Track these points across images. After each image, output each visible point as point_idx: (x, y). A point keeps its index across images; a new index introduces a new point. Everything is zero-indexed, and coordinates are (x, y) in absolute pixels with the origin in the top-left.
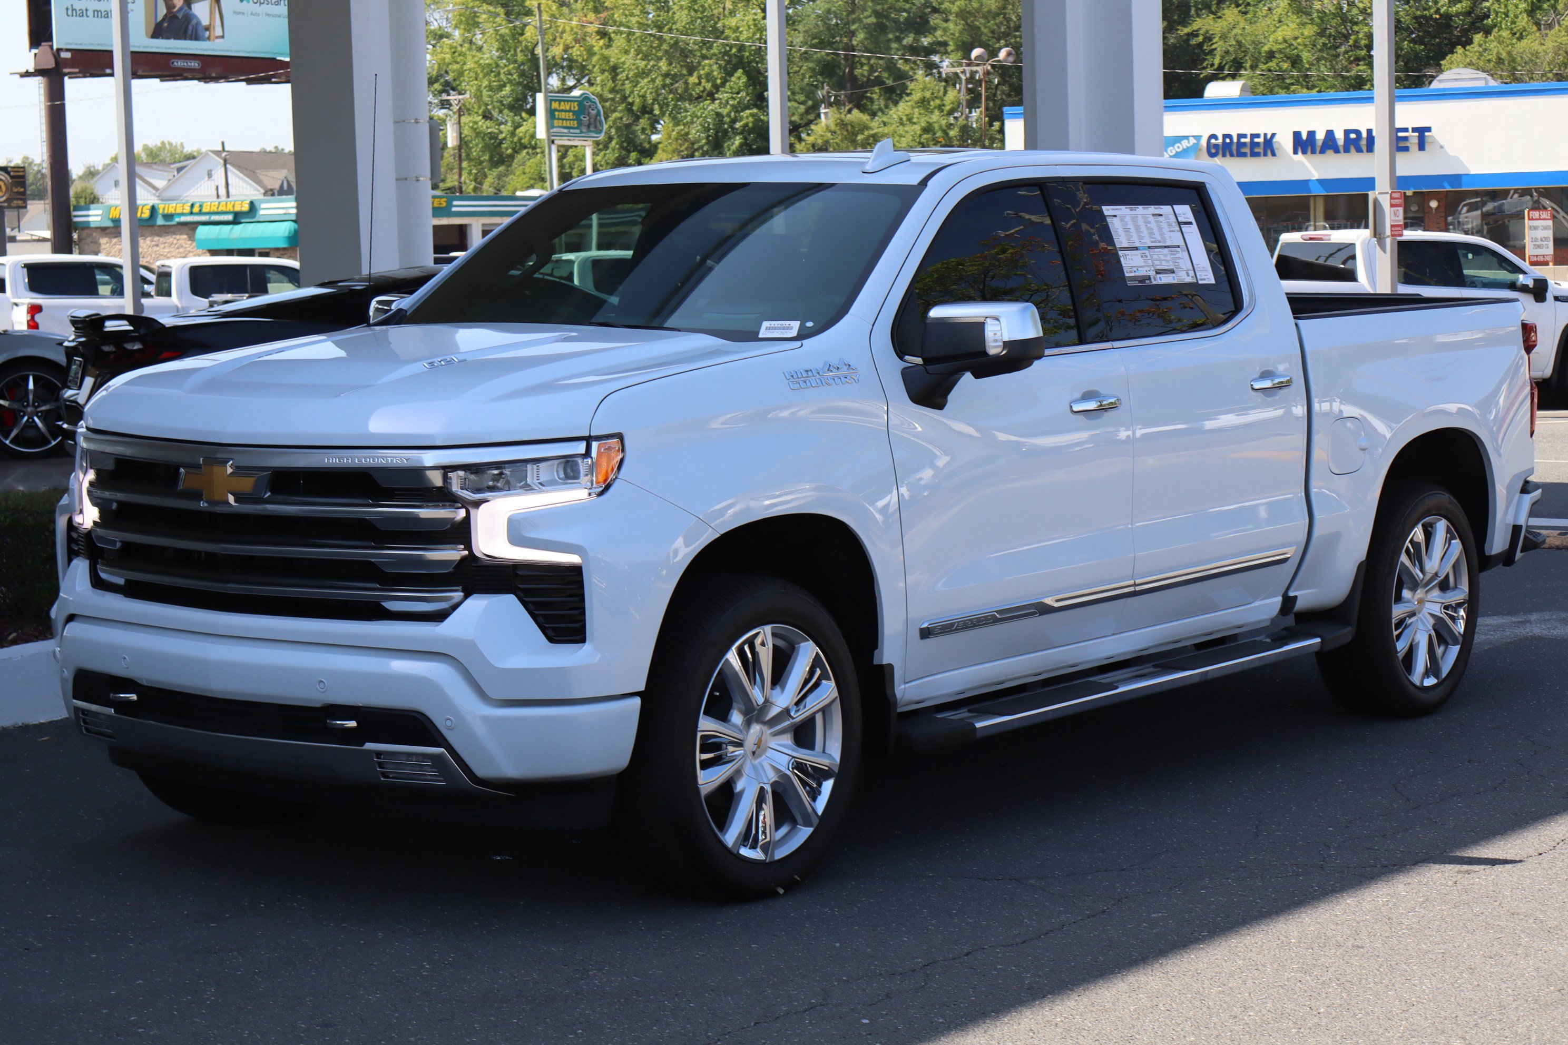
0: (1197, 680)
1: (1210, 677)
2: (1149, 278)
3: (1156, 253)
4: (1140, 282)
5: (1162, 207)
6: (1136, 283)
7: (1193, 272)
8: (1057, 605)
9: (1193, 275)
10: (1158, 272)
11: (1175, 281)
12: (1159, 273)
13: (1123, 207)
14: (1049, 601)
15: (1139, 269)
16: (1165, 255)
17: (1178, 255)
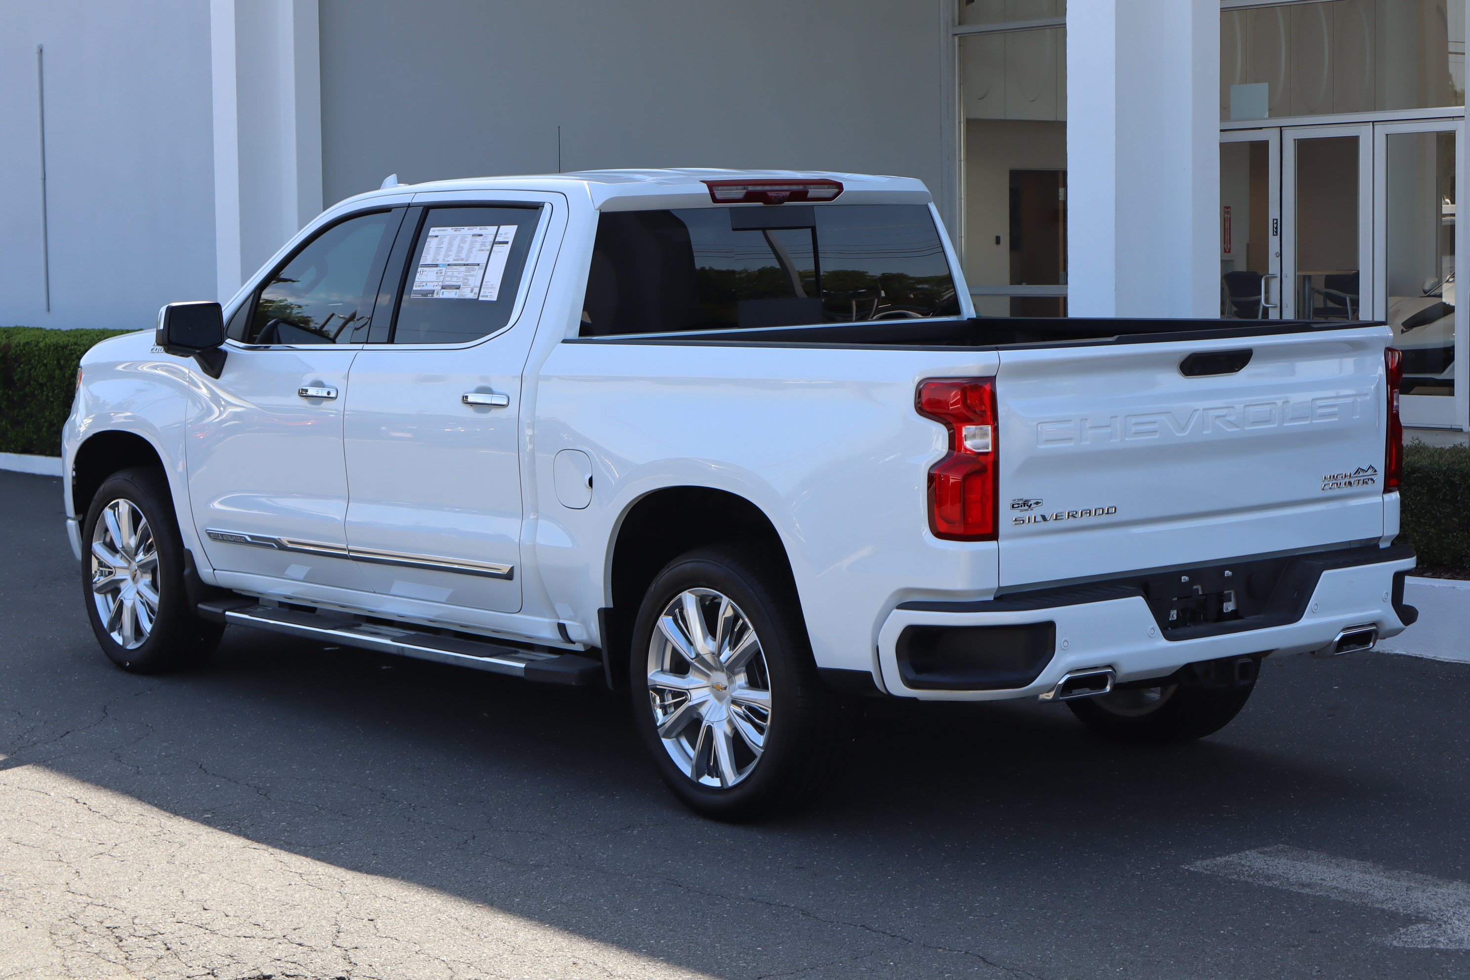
0: (394, 651)
1: (407, 654)
2: (433, 292)
3: (451, 271)
4: (423, 295)
5: (488, 227)
6: (419, 296)
7: (478, 289)
8: (290, 546)
9: (478, 292)
10: (443, 288)
11: (456, 297)
12: (445, 288)
13: (449, 229)
14: (284, 539)
15: (428, 284)
16: (460, 273)
17: (472, 273)
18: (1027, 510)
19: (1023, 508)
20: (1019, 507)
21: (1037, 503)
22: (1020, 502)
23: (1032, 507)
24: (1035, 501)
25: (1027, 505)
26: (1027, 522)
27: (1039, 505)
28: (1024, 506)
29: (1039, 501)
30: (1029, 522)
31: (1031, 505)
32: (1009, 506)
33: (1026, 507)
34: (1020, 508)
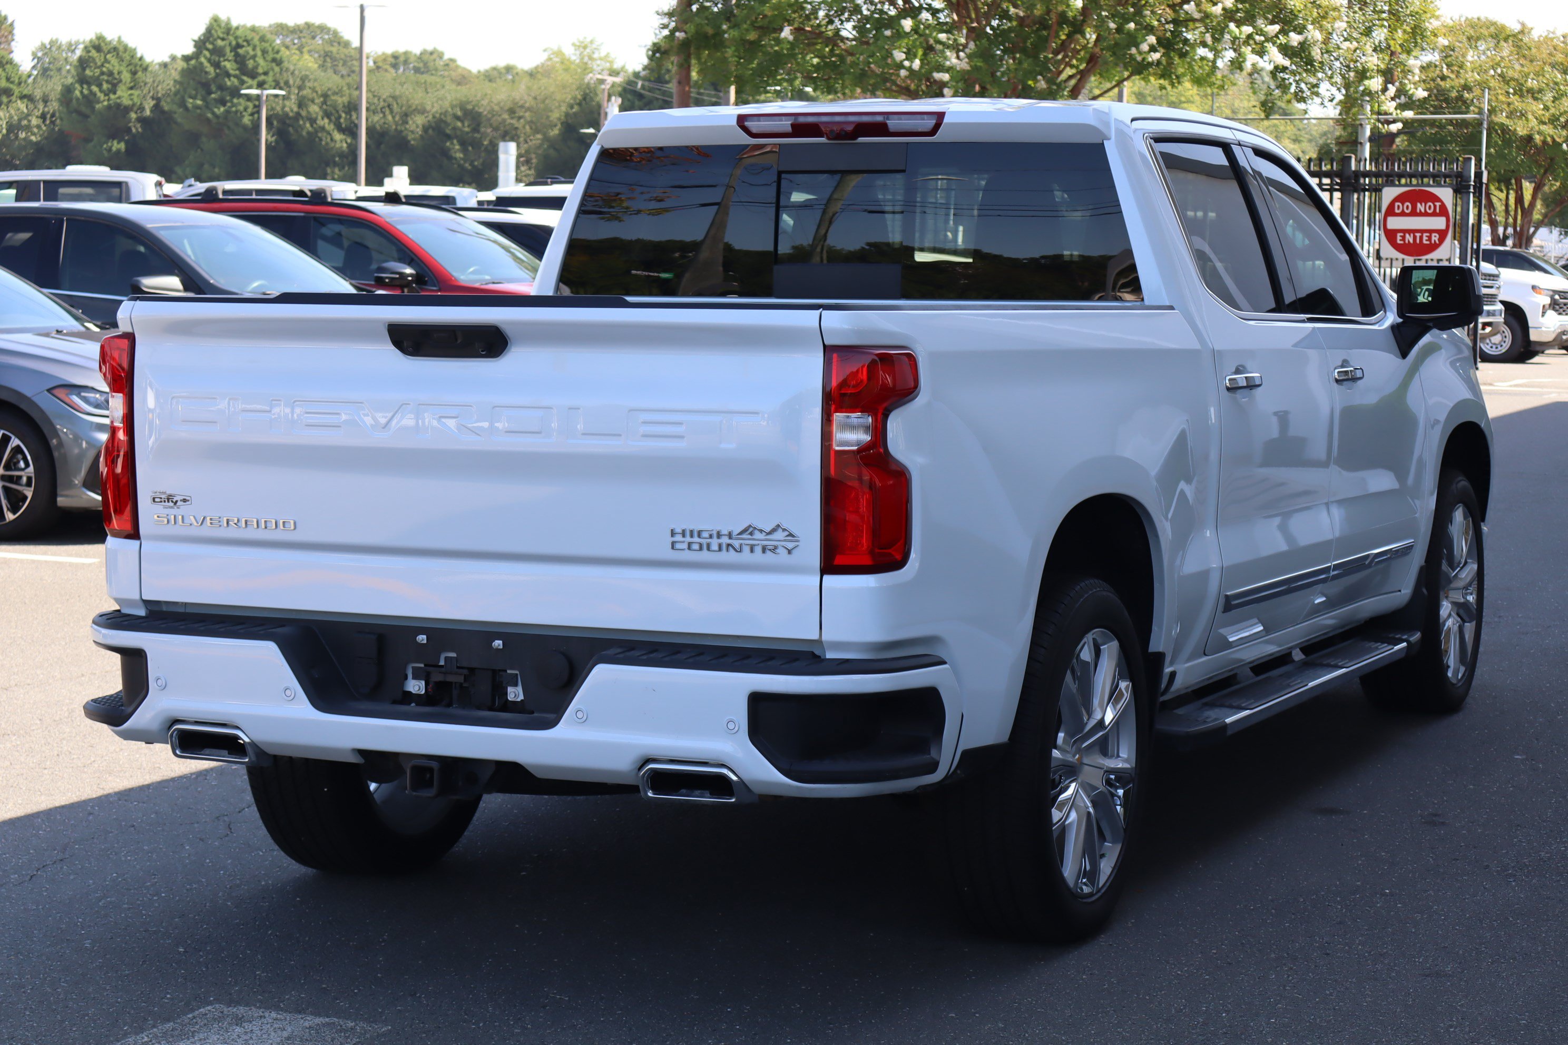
18: (172, 507)
19: (167, 504)
20: (161, 502)
21: (185, 501)
22: (163, 496)
23: (178, 504)
24: (182, 498)
25: (172, 502)
26: (173, 522)
27: (187, 503)
28: (168, 502)
29: (187, 498)
30: (175, 523)
31: (177, 501)
32: (150, 500)
33: (171, 504)
34: (163, 503)
